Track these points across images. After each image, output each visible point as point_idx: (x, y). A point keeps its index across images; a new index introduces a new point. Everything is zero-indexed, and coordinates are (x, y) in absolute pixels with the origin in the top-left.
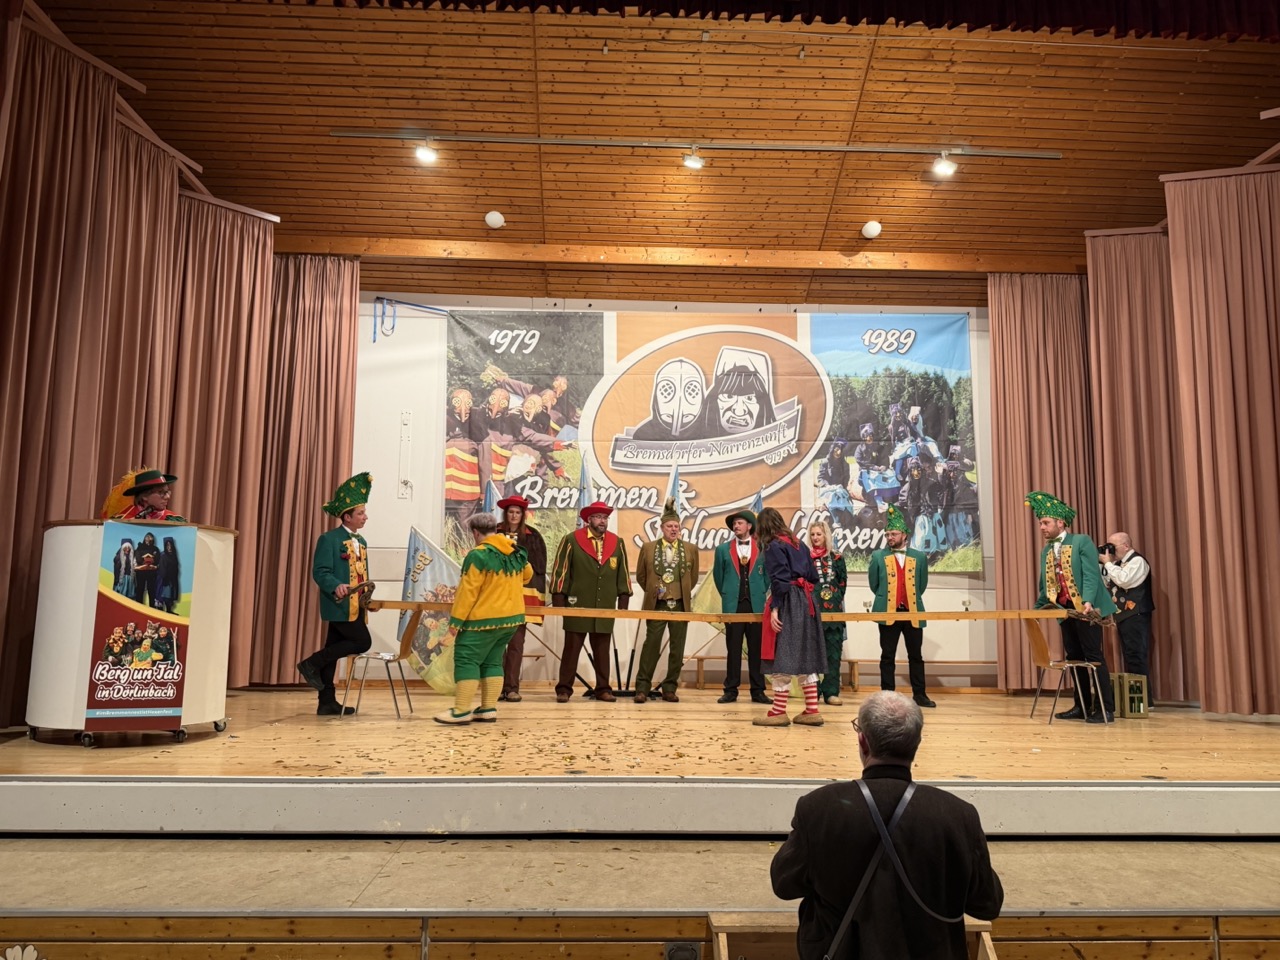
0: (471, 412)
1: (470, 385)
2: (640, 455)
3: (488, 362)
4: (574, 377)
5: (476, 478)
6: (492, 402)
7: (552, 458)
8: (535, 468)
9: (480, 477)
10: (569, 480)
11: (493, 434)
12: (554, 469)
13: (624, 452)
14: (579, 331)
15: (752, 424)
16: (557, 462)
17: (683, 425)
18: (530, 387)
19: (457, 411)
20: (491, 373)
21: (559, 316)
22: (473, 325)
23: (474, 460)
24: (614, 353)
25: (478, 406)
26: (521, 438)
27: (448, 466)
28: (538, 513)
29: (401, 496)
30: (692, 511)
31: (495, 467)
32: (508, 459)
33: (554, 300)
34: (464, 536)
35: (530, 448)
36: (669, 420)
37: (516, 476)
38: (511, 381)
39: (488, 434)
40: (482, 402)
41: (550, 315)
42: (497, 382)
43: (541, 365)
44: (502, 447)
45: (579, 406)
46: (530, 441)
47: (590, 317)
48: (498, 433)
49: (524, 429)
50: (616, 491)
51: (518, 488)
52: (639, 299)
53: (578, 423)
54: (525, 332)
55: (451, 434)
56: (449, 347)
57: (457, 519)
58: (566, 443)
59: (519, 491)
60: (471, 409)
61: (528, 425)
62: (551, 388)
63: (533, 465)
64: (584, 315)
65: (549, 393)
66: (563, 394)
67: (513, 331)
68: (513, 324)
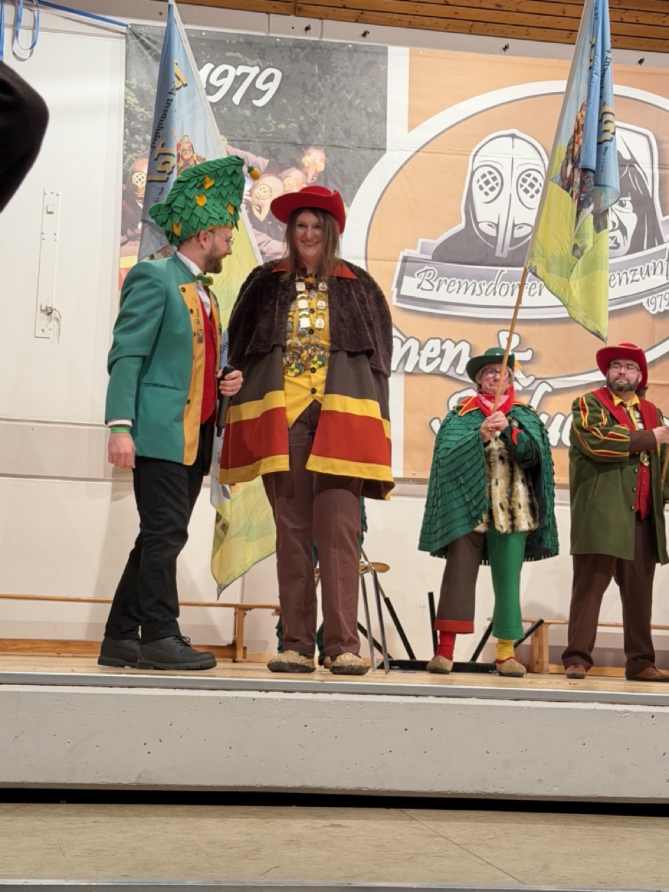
2: (444, 287)
4: (337, 150)
13: (418, 280)
14: (346, 75)
15: (626, 245)
17: (515, 241)
18: (263, 161)
19: (141, 195)
21: (315, 46)
24: (405, 116)
29: (40, 333)
30: (526, 382)
33: (305, 21)
36: (492, 232)
38: (233, 151)
41: (299, 45)
43: (282, 126)
47: (366, 52)
50: (403, 343)
52: (446, 30)
54: (257, 70)
56: (127, 85)
61: (259, 226)
64: (356, 48)
65: (294, 173)
66: (319, 179)
67: (236, 68)
68: (238, 54)
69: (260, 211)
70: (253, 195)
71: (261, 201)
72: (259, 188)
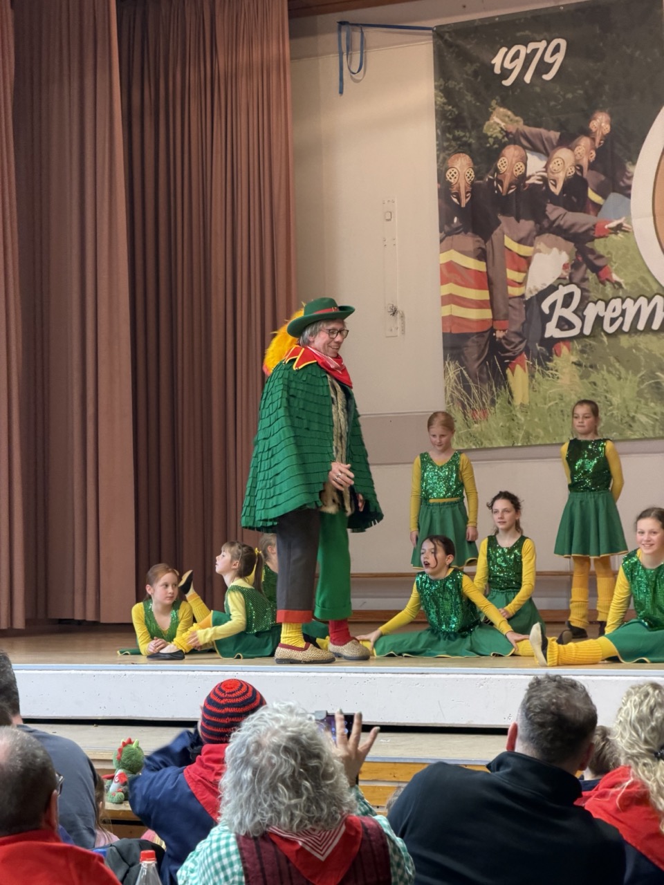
0: (474, 189)
1: (470, 145)
3: (493, 103)
4: (621, 109)
5: (484, 295)
6: (502, 169)
7: (592, 251)
8: (569, 270)
9: (491, 294)
10: (619, 285)
11: (506, 222)
12: (596, 269)
14: (625, 29)
16: (600, 257)
18: (554, 135)
19: (454, 190)
20: (500, 120)
22: (469, 46)
23: (481, 266)
25: (481, 178)
26: (546, 224)
27: (444, 281)
28: (577, 346)
29: (388, 333)
31: (512, 275)
32: (528, 260)
34: (474, 391)
35: (560, 238)
37: (541, 287)
38: (528, 130)
39: (499, 223)
40: (487, 172)
42: (507, 134)
43: (570, 96)
44: (520, 242)
45: (630, 159)
46: (559, 227)
48: (512, 219)
49: (550, 207)
51: (545, 306)
53: (629, 187)
54: (544, 43)
55: (447, 228)
56: (436, 87)
57: (462, 364)
58: (613, 224)
59: (546, 311)
60: (473, 185)
61: (556, 200)
62: (587, 133)
63: (565, 267)
65: (584, 142)
66: (606, 142)
67: (526, 46)
68: (527, 32)
69: (555, 186)
70: (549, 171)
71: (556, 175)
72: (553, 162)
